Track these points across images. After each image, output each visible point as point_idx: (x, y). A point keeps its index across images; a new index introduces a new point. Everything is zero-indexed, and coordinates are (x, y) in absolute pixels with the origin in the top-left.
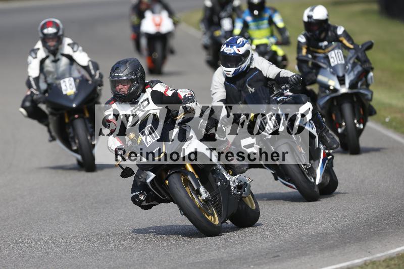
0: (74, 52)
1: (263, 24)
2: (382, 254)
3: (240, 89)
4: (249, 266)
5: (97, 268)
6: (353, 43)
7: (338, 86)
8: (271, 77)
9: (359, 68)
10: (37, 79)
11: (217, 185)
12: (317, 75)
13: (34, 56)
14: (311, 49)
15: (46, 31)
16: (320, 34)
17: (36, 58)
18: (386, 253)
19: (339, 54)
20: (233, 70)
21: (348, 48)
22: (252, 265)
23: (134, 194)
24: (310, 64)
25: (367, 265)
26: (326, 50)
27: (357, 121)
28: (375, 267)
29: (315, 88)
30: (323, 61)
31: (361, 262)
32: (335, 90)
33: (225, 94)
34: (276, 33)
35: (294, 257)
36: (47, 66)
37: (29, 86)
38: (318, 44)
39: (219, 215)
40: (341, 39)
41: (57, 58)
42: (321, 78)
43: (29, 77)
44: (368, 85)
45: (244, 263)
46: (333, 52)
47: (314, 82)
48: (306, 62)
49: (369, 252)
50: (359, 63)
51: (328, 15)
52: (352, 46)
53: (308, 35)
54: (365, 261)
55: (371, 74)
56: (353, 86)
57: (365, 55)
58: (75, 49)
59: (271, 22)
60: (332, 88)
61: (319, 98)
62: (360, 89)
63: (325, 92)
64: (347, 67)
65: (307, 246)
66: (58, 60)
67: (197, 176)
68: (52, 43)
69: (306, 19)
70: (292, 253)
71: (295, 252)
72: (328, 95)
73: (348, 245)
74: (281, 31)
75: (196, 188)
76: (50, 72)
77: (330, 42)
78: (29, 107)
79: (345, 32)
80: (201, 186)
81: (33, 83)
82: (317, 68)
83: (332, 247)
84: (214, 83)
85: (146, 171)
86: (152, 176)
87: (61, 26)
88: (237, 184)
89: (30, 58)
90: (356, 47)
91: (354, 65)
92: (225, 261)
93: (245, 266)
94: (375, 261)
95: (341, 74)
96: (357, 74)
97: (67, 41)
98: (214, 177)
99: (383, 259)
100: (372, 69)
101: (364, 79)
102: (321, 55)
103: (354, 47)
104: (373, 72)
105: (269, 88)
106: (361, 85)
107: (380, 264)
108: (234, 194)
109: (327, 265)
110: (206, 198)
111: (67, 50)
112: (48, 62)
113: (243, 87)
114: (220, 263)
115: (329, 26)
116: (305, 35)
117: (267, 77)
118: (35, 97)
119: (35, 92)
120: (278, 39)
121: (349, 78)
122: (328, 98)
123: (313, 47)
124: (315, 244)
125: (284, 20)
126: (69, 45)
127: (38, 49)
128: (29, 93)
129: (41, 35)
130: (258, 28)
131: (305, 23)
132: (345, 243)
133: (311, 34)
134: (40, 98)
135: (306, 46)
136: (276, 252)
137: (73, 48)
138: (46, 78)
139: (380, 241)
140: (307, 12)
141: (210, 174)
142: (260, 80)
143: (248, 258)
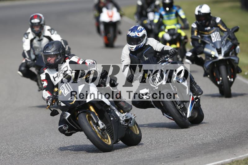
0: (52, 34)
1: (172, 16)
2: (243, 156)
3: (139, 58)
4: (161, 163)
5: (68, 164)
6: (226, 28)
7: (217, 55)
8: (158, 50)
9: (230, 44)
10: (29, 52)
11: (111, 120)
12: (204, 48)
13: (27, 37)
14: (200, 32)
15: (33, 21)
16: (206, 22)
17: (28, 38)
18: (245, 155)
19: (217, 34)
20: (135, 46)
21: (223, 31)
22: (163, 162)
23: (60, 126)
24: (200, 41)
25: (233, 163)
26: (210, 33)
27: (229, 77)
28: (238, 164)
29: (203, 56)
30: (207, 39)
31: (229, 161)
32: (215, 58)
33: (130, 61)
34: (180, 22)
35: (189, 158)
36: (35, 44)
37: (24, 56)
38: (204, 29)
39: (112, 139)
40: (219, 25)
41: (41, 38)
42: (206, 50)
43: (24, 50)
44: (236, 54)
45: (158, 161)
46: (214, 34)
47: (202, 52)
48: (197, 40)
49: (235, 155)
50: (231, 40)
51: (210, 10)
52: (225, 30)
53: (198, 23)
54: (232, 160)
55: (238, 47)
56: (226, 54)
57: (234, 35)
58: (52, 33)
59: (177, 15)
60: (213, 56)
61: (205, 62)
62: (231, 56)
63: (209, 59)
64: (223, 43)
65: (196, 151)
66: (42, 39)
67: (96, 114)
68: (37, 29)
69: (197, 13)
70: (188, 155)
71: (190, 155)
72: (211, 61)
73: (222, 150)
74: (184, 20)
75: (96, 122)
76: (37, 48)
77: (212, 27)
78: (24, 70)
79: (221, 21)
80: (99, 121)
81: (26, 54)
82: (204, 44)
83: (212, 152)
84: (123, 54)
85: (65, 111)
86: (69, 114)
87: (43, 18)
88: (125, 118)
89: (24, 39)
90: (228, 31)
91: (227, 41)
92: (146, 160)
93: (158, 163)
94: (238, 160)
95: (219, 48)
96: (229, 47)
97: (47, 28)
98: (108, 115)
99: (243, 159)
100: (238, 44)
101: (233, 50)
102: (207, 36)
103: (227, 30)
104: (239, 46)
105: (157, 57)
106: (232, 54)
107: (241, 162)
108: (123, 125)
109: (209, 163)
110: (103, 128)
111: (47, 33)
112: (35, 41)
113: (141, 57)
114: (143, 161)
115: (211, 17)
116: (196, 23)
117: (156, 50)
118: (28, 63)
119: (28, 60)
120: (182, 26)
121: (224, 50)
122: (211, 62)
123: (201, 31)
124: (202, 150)
125: (185, 14)
126: (48, 30)
127: (29, 33)
128: (24, 61)
129: (30, 24)
130: (169, 19)
131: (196, 15)
132: (220, 149)
133: (200, 22)
134: (31, 64)
135: (197, 30)
136: (178, 154)
137: (51, 32)
138: (34, 51)
139: (241, 148)
140: (197, 9)
141: (106, 113)
142: (152, 53)
143: (161, 158)
